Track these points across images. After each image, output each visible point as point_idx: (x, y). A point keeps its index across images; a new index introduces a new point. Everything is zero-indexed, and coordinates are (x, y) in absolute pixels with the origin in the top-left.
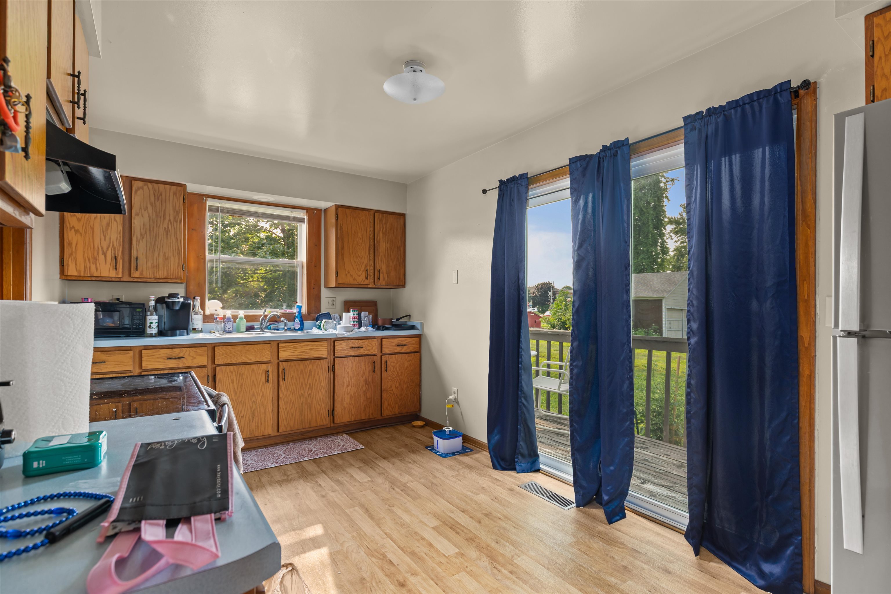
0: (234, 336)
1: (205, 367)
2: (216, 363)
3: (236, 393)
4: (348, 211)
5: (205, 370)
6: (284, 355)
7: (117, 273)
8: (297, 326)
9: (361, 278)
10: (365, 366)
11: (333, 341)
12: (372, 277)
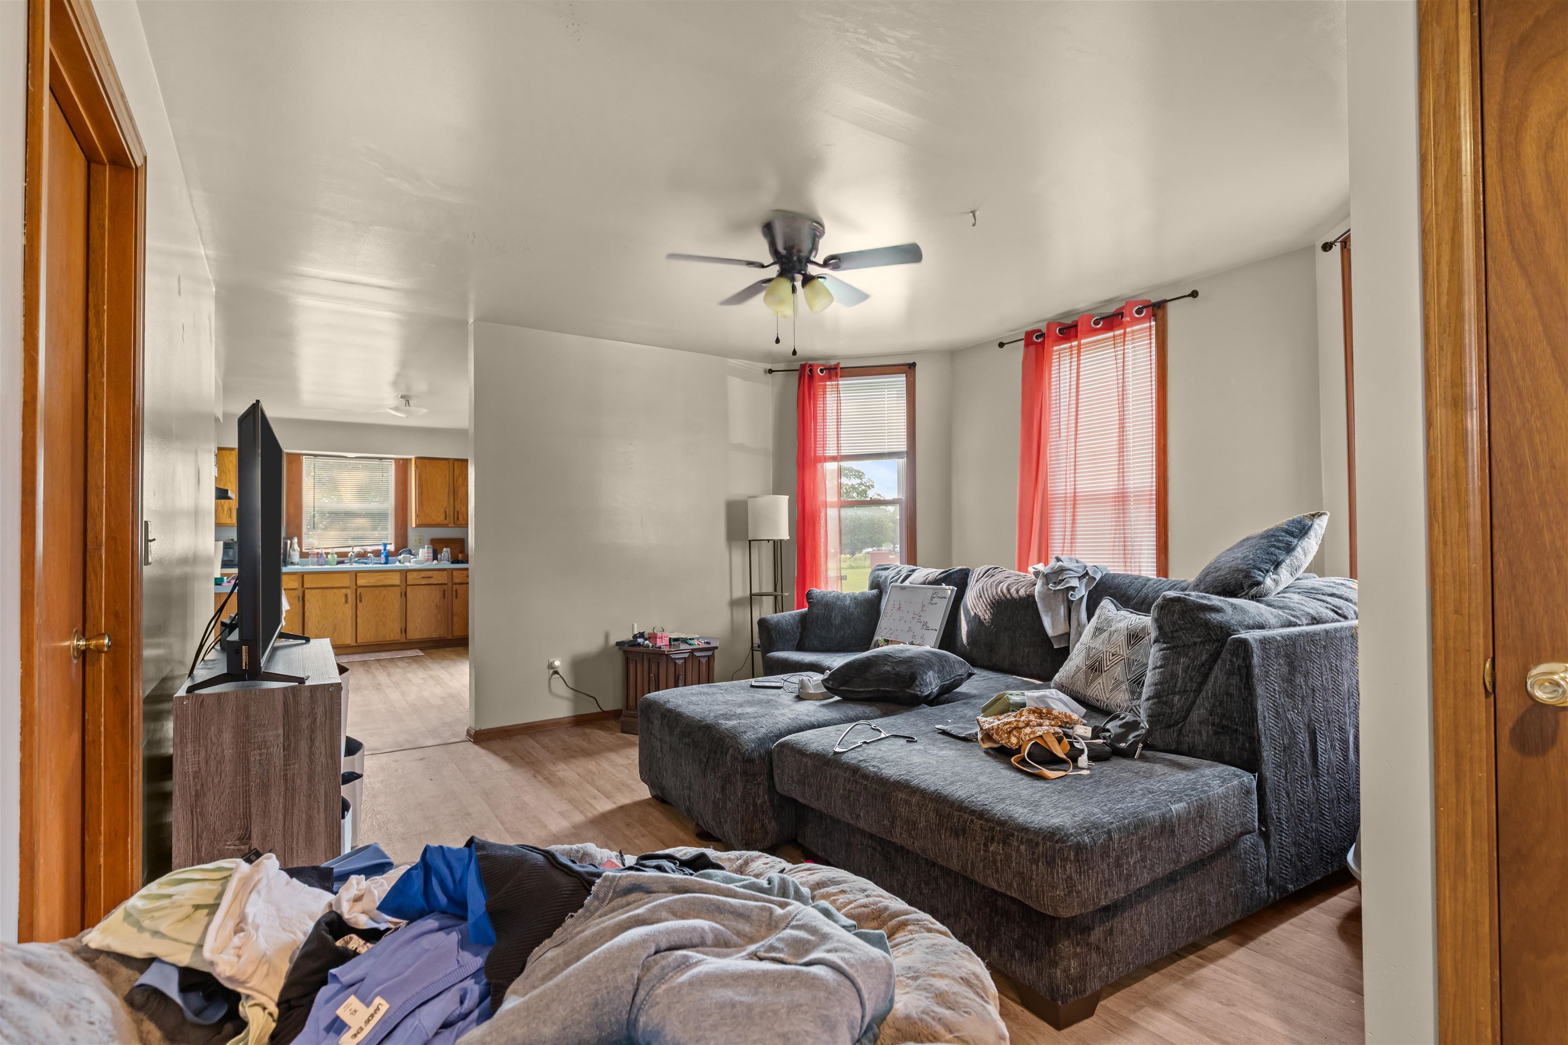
0: (326, 567)
1: (296, 589)
2: (305, 586)
3: (320, 611)
4: (426, 461)
5: (296, 592)
6: (361, 582)
7: (232, 520)
8: (383, 561)
9: (440, 519)
10: (436, 594)
11: (405, 573)
12: (452, 517)
